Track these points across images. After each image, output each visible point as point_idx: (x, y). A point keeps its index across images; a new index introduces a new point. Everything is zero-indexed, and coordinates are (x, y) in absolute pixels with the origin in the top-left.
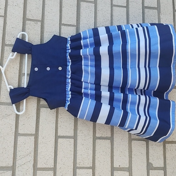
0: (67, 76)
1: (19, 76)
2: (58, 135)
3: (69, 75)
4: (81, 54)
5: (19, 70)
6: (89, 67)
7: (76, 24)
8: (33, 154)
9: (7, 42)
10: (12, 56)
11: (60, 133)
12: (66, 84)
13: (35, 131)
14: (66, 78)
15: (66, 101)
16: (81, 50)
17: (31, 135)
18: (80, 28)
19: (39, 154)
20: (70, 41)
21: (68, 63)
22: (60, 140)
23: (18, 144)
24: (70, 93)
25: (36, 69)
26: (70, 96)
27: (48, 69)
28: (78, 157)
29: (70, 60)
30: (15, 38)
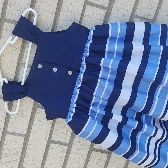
0: (77, 84)
1: (18, 65)
2: (52, 140)
3: (79, 84)
4: (101, 65)
5: (18, 57)
6: (107, 82)
7: (107, 6)
8: (20, 154)
9: (8, 17)
10: (12, 40)
11: (54, 138)
12: (73, 94)
13: (26, 132)
14: (74, 86)
15: (68, 116)
16: (103, 59)
17: (21, 135)
18: (112, 13)
19: (26, 155)
20: (92, 38)
21: (81, 68)
22: (52, 145)
23: (5, 141)
24: (75, 105)
25: (40, 66)
26: (74, 110)
27: (55, 70)
28: (68, 164)
29: (85, 66)
30: (19, 12)
